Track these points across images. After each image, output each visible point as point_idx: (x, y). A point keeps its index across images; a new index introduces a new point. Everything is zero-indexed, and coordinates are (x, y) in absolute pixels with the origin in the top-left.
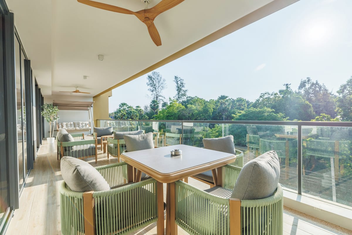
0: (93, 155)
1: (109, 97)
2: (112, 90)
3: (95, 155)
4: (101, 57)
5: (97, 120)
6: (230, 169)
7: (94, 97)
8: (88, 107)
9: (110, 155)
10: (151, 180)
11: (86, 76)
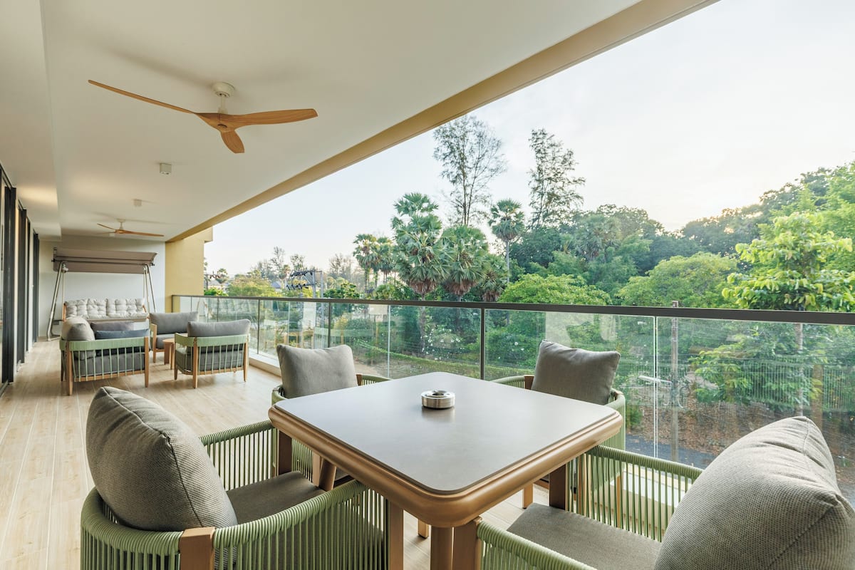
0: (137, 370)
1: (206, 242)
2: (214, 227)
3: (144, 369)
4: (165, 167)
5: (173, 296)
6: (600, 459)
7: (167, 243)
8: (144, 265)
9: (179, 372)
10: (352, 485)
11: (141, 201)
